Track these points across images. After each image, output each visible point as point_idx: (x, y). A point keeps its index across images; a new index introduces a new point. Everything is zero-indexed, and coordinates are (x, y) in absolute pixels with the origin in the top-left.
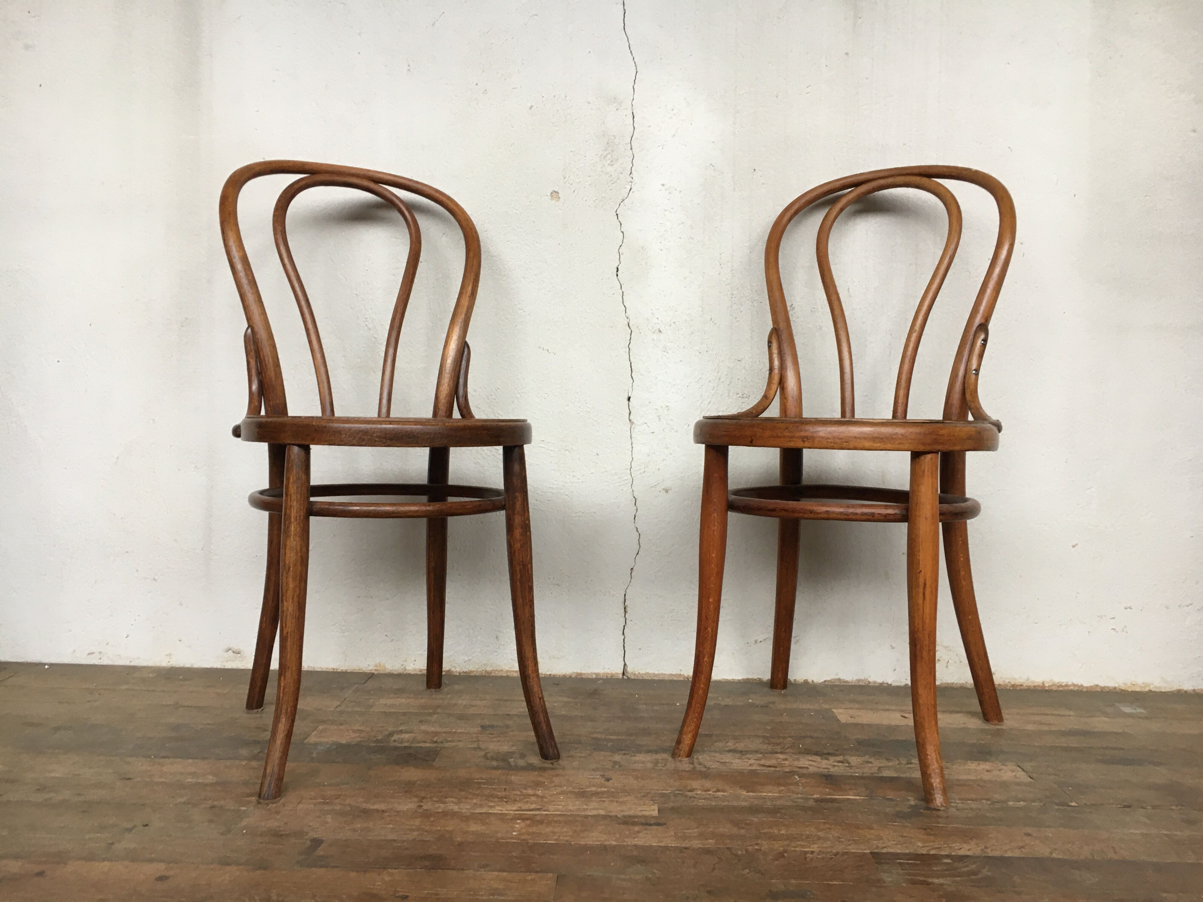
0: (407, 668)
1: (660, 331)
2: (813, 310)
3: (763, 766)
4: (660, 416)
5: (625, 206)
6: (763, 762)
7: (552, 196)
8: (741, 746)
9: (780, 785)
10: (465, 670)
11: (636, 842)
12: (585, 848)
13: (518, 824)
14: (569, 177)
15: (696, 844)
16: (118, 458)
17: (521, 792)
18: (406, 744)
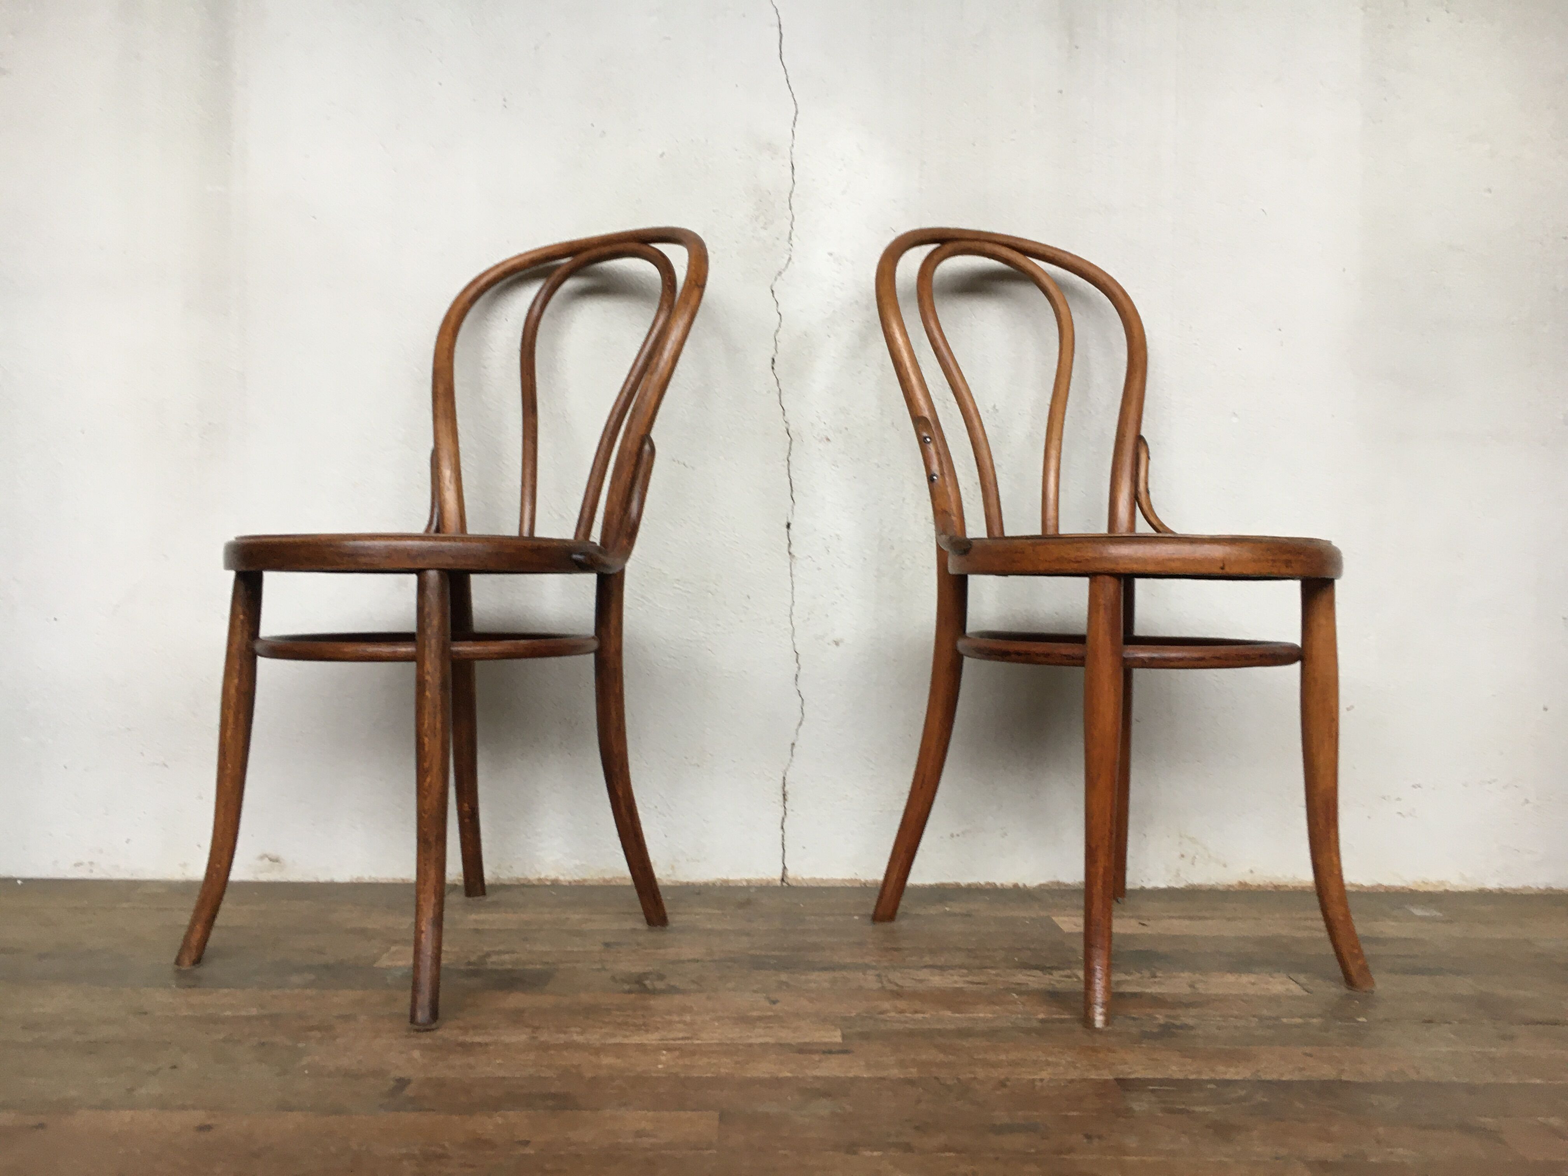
1: (828, 440)
3: (972, 983)
4: (828, 547)
5: (783, 280)
6: (970, 979)
8: (941, 960)
9: (994, 1003)
10: (577, 878)
11: (818, 1073)
12: (753, 1082)
13: (663, 1055)
15: (895, 1073)
17: (664, 1019)
18: (508, 967)
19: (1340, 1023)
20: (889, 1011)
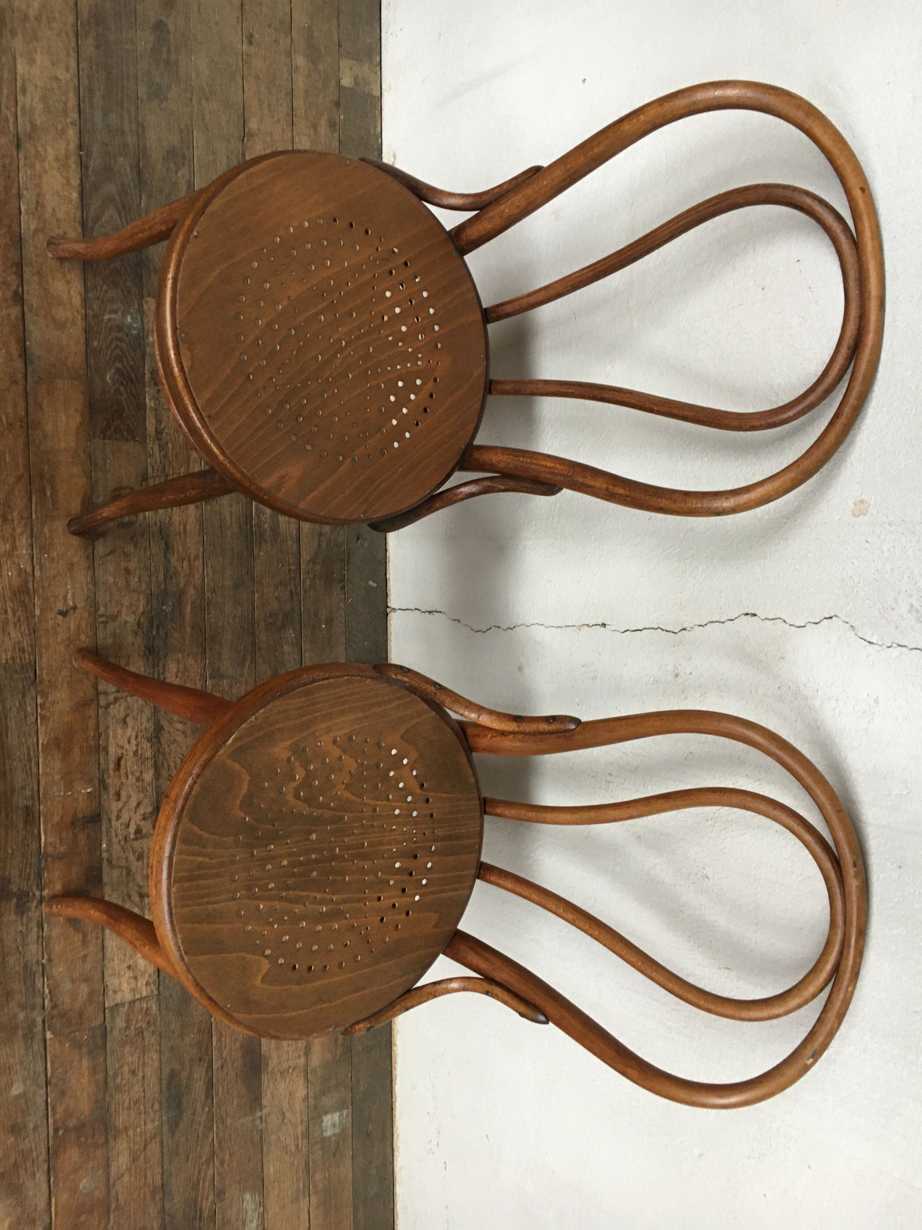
3: (120, 759)
5: (845, 632)
6: (130, 758)
7: (861, 502)
8: (173, 736)
17: (22, 534)
18: (150, 403)
19: (39, 1020)
20: (47, 698)
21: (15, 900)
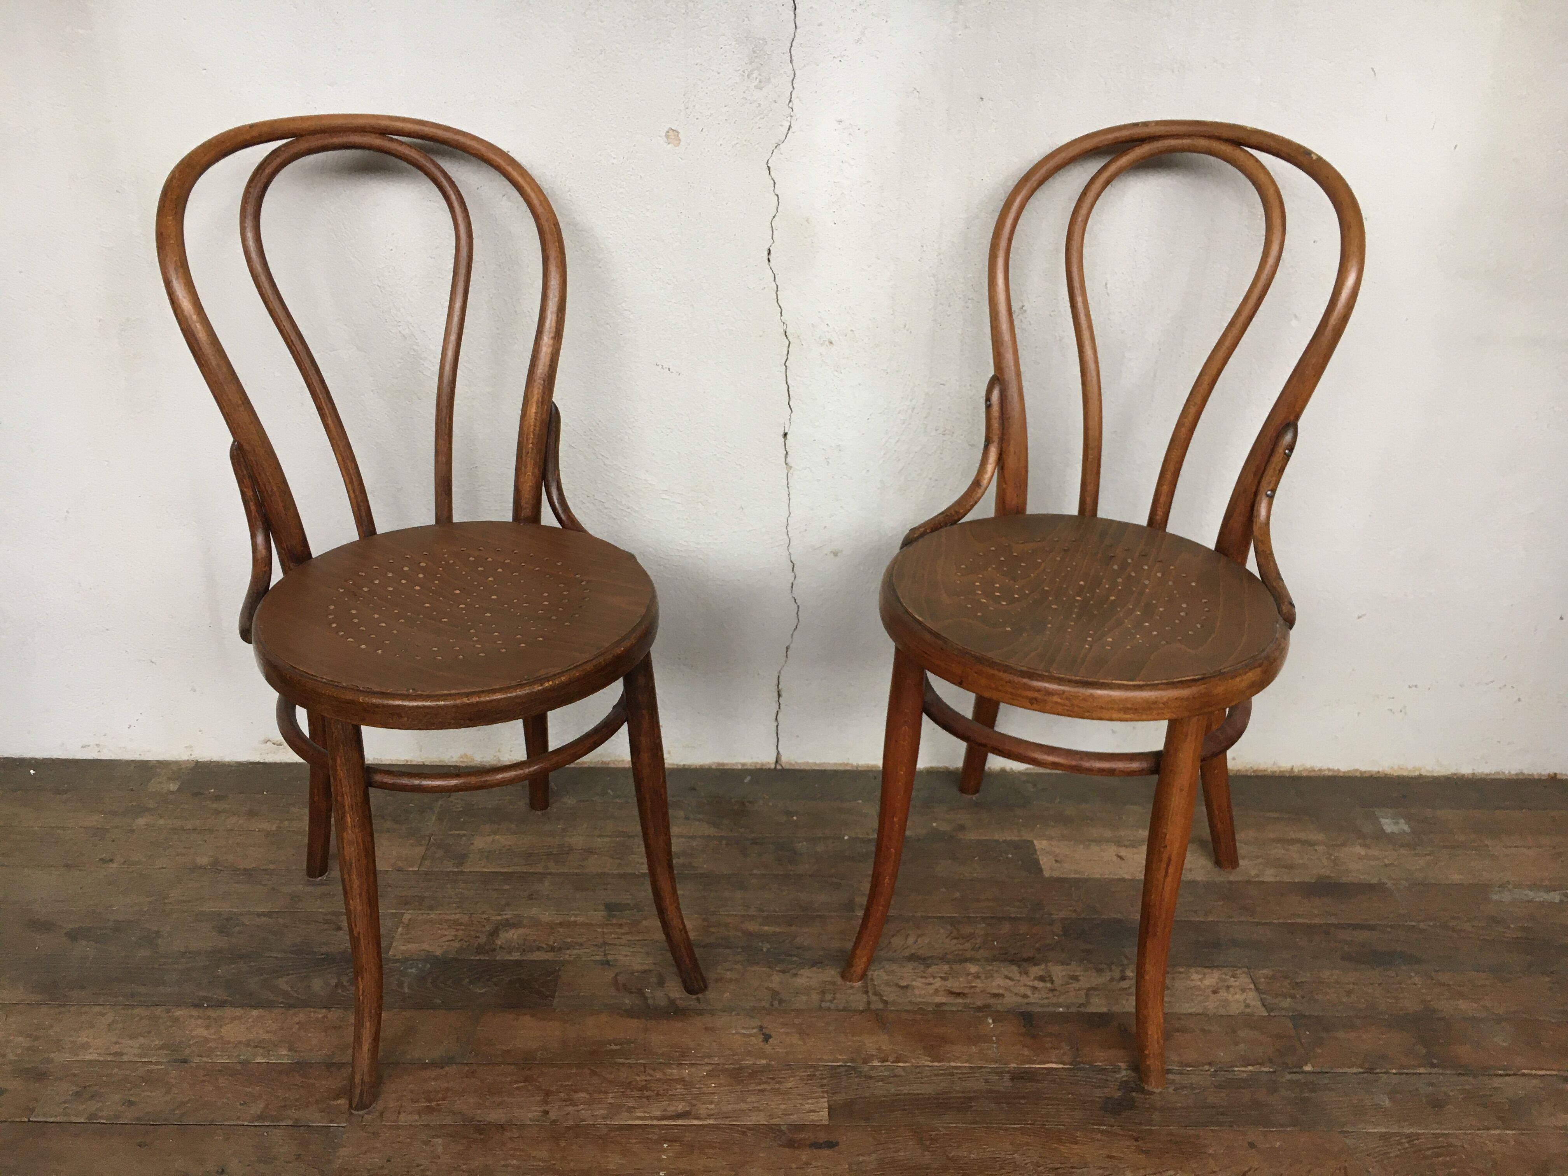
0: (502, 759)
1: (831, 343)
2: (1052, 314)
3: (951, 993)
4: (828, 458)
5: (781, 154)
7: (667, 136)
8: (924, 945)
9: (970, 1040)
14: (694, 106)
16: (67, 512)
17: (664, 1074)
18: (516, 956)
19: (1289, 1077)
20: (873, 1056)
21: (1134, 1094)
